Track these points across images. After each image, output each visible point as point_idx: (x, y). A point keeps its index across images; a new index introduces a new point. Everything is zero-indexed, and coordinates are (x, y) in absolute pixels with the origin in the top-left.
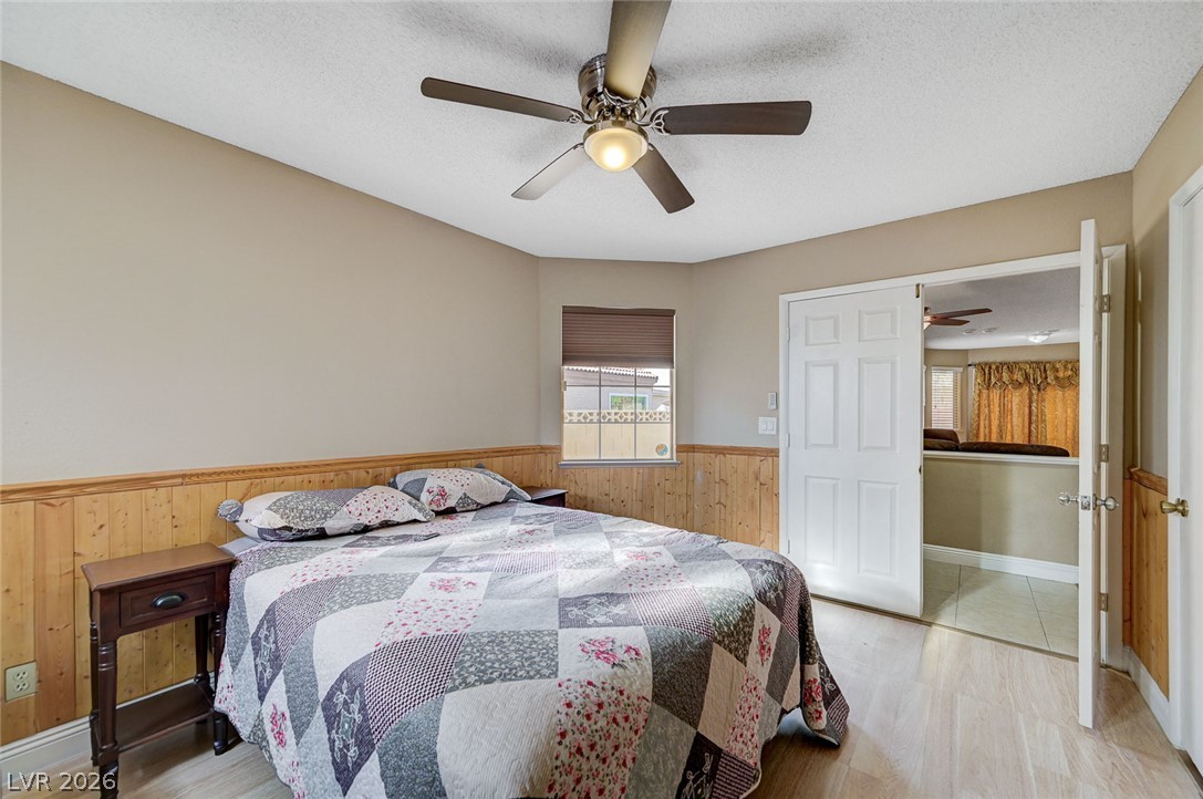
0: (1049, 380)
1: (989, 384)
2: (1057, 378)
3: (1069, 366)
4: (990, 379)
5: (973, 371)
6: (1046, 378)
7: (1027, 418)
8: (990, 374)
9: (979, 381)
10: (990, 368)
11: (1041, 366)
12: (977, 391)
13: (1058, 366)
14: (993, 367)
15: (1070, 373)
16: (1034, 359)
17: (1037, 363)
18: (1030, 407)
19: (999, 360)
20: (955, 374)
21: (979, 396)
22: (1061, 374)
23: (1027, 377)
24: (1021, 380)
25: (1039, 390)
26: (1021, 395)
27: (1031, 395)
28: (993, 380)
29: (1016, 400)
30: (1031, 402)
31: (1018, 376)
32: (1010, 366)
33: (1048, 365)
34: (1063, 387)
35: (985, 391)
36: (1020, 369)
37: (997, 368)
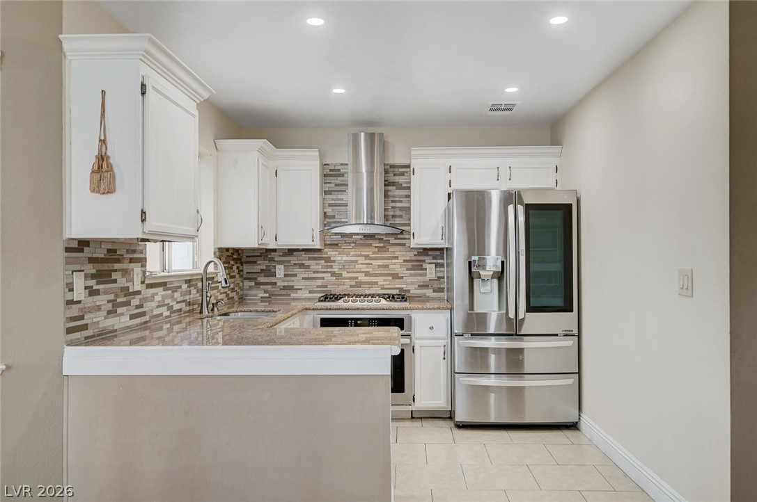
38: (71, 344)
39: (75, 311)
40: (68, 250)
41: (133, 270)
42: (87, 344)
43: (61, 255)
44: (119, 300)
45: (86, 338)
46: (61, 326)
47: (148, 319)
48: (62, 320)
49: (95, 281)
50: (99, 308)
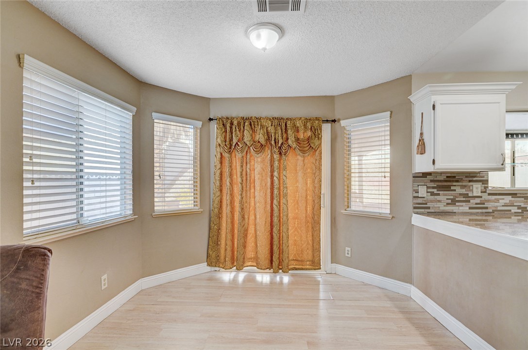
0: (290, 142)
1: (231, 145)
2: (297, 140)
3: (309, 125)
4: (231, 140)
5: (214, 126)
6: (287, 139)
7: (269, 191)
8: (231, 133)
9: (219, 141)
10: (232, 124)
11: (282, 123)
12: (219, 156)
13: (298, 125)
14: (235, 123)
15: (309, 133)
16: (276, 115)
17: (280, 119)
18: (272, 176)
19: (241, 115)
20: (195, 128)
21: (221, 163)
22: (301, 136)
23: (268, 139)
24: (263, 141)
25: (280, 154)
26: (263, 161)
27: (272, 160)
28: (235, 141)
29: (258, 167)
30: (272, 171)
31: (260, 137)
32: (252, 123)
33: (289, 122)
34: (303, 152)
35: (226, 155)
36: (262, 127)
37: (239, 124)
38: (417, 213)
39: (420, 201)
40: (414, 177)
41: (472, 186)
42: (428, 216)
43: (411, 179)
44: (457, 199)
45: (428, 212)
46: (411, 206)
47: (491, 211)
48: (412, 204)
49: (436, 190)
50: (440, 201)
